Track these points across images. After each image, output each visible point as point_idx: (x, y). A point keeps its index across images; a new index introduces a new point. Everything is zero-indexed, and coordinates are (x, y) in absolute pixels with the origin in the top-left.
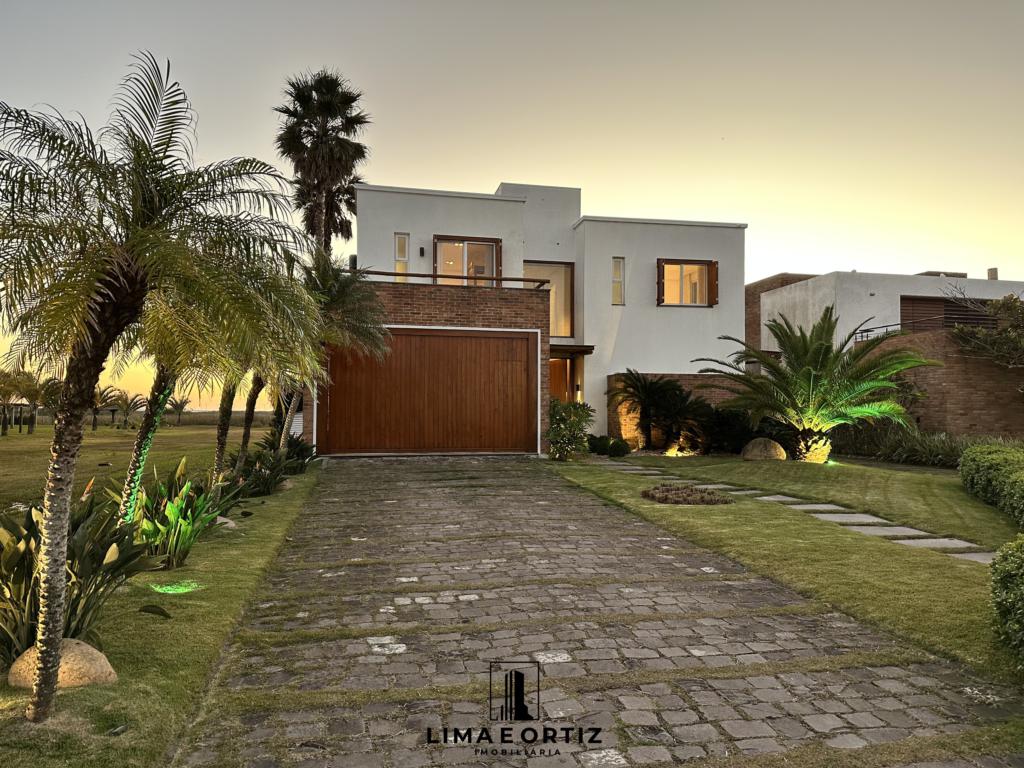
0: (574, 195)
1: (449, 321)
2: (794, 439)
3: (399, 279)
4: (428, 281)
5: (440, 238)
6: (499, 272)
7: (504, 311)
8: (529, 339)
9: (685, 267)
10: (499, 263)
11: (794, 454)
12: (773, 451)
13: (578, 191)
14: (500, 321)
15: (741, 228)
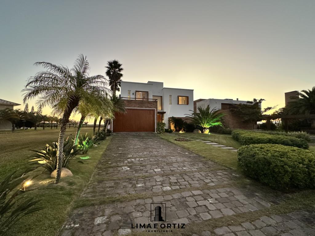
0: (162, 84)
1: (138, 107)
2: (202, 129)
3: (129, 99)
4: (134, 99)
5: (137, 91)
6: (148, 98)
7: (149, 105)
8: (154, 110)
9: (183, 97)
10: (148, 96)
11: (202, 132)
12: (198, 132)
13: (163, 83)
14: (148, 107)
15: (193, 90)
